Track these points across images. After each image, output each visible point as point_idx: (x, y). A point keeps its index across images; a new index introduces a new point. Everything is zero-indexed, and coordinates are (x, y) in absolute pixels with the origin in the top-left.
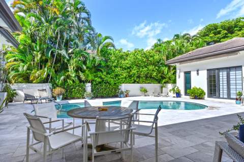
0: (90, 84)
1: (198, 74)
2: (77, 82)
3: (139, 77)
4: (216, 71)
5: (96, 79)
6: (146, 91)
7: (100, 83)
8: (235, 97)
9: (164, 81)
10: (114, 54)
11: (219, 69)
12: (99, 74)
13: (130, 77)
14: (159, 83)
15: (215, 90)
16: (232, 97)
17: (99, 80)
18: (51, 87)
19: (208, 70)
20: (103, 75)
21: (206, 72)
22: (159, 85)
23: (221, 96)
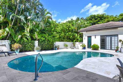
0: (37, 41)
1: (95, 38)
2: (30, 39)
3: (64, 38)
4: (105, 36)
5: (42, 38)
6: (67, 46)
7: (44, 41)
8: (114, 49)
9: (75, 40)
10: (53, 24)
11: (106, 36)
12: (44, 35)
13: (60, 37)
14: (72, 41)
15: (104, 46)
16: (112, 49)
17: (44, 39)
18: (10, 43)
19: (101, 36)
20: (46, 36)
21: (100, 37)
22: (72, 42)
23: (107, 49)
